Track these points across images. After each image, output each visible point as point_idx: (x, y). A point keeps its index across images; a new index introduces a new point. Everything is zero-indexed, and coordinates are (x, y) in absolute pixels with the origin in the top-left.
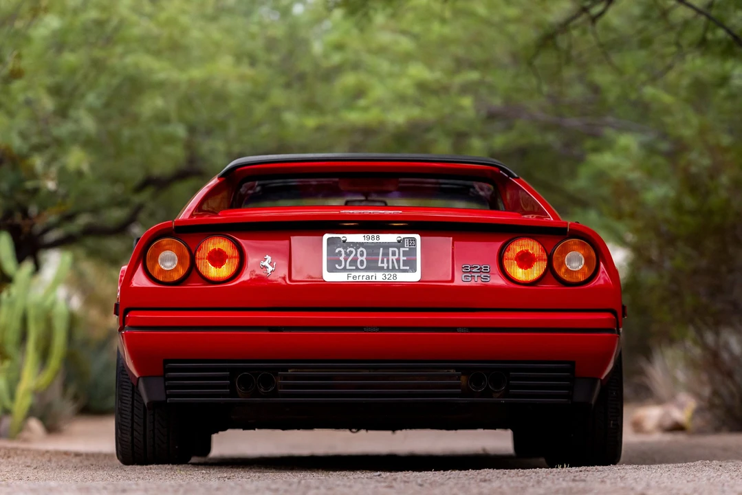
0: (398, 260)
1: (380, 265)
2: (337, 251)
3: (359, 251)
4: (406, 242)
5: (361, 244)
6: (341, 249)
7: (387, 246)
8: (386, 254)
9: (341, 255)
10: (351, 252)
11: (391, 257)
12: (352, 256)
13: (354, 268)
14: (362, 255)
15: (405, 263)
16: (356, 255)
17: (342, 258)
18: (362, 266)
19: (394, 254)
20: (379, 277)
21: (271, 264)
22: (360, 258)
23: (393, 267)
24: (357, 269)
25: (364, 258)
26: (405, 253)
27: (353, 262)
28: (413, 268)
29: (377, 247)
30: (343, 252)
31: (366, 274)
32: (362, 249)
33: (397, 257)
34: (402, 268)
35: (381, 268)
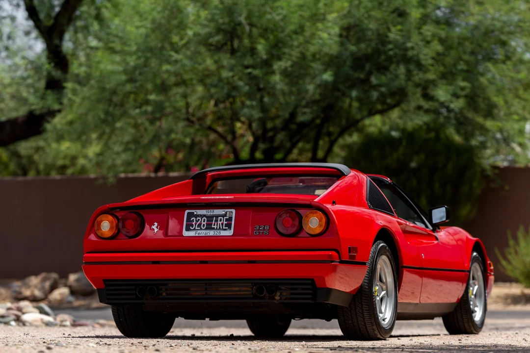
0: (222, 224)
1: (213, 226)
2: (192, 219)
3: (203, 219)
4: (228, 213)
5: (205, 216)
6: (194, 218)
7: (217, 216)
8: (217, 221)
9: (193, 222)
10: (199, 220)
11: (219, 222)
12: (199, 222)
13: (199, 228)
14: (204, 221)
15: (226, 225)
16: (201, 221)
17: (194, 223)
18: (203, 227)
19: (221, 220)
20: (211, 233)
21: (157, 227)
22: (203, 223)
23: (220, 228)
24: (201, 229)
25: (205, 223)
26: (227, 220)
27: (199, 225)
28: (230, 228)
29: (212, 217)
30: (195, 220)
31: (204, 232)
32: (204, 218)
33: (222, 222)
34: (224, 228)
35: (214, 228)
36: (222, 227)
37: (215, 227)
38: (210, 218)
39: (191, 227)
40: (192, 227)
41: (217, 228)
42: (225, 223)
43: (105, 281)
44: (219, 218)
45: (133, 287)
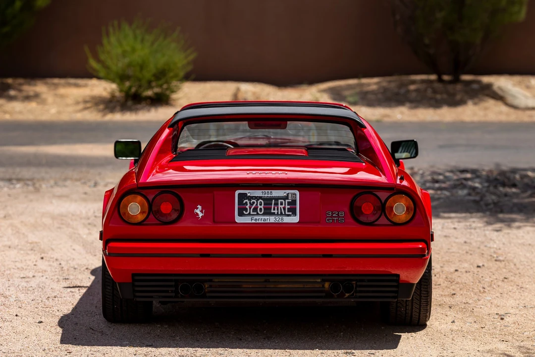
1: (272, 211)
2: (244, 202)
3: (259, 202)
4: (290, 196)
5: (260, 198)
6: (247, 201)
7: (277, 199)
8: (276, 204)
9: (247, 205)
10: (254, 203)
11: (280, 206)
12: (254, 205)
13: (256, 213)
14: (261, 205)
15: (289, 210)
16: (257, 204)
17: (248, 207)
18: (261, 212)
19: (282, 204)
20: (272, 219)
21: (201, 211)
22: (259, 207)
23: (281, 213)
24: (258, 214)
25: (262, 207)
26: (289, 204)
27: (255, 209)
28: (294, 214)
29: (271, 199)
30: (248, 203)
31: (263, 217)
32: (260, 200)
33: (284, 206)
34: (287, 213)
35: (273, 214)
36: (285, 213)
37: (276, 212)
38: (268, 201)
39: (244, 212)
40: (246, 212)
41: (278, 213)
42: (287, 207)
43: (134, 275)
44: (280, 201)
45: (173, 283)
